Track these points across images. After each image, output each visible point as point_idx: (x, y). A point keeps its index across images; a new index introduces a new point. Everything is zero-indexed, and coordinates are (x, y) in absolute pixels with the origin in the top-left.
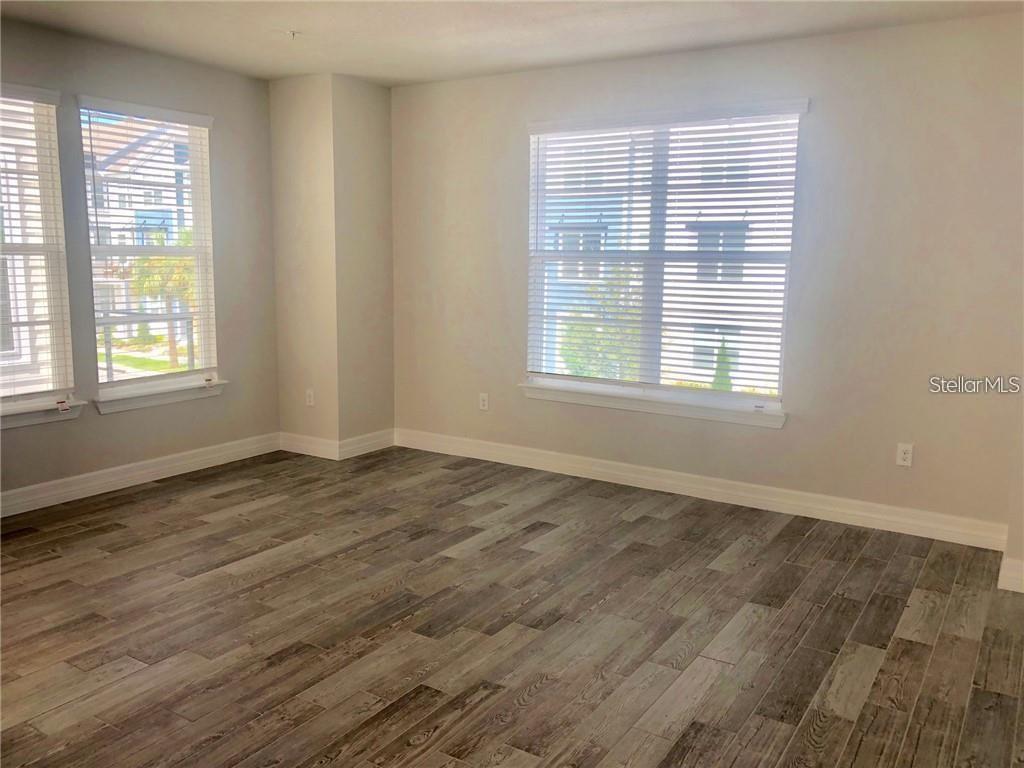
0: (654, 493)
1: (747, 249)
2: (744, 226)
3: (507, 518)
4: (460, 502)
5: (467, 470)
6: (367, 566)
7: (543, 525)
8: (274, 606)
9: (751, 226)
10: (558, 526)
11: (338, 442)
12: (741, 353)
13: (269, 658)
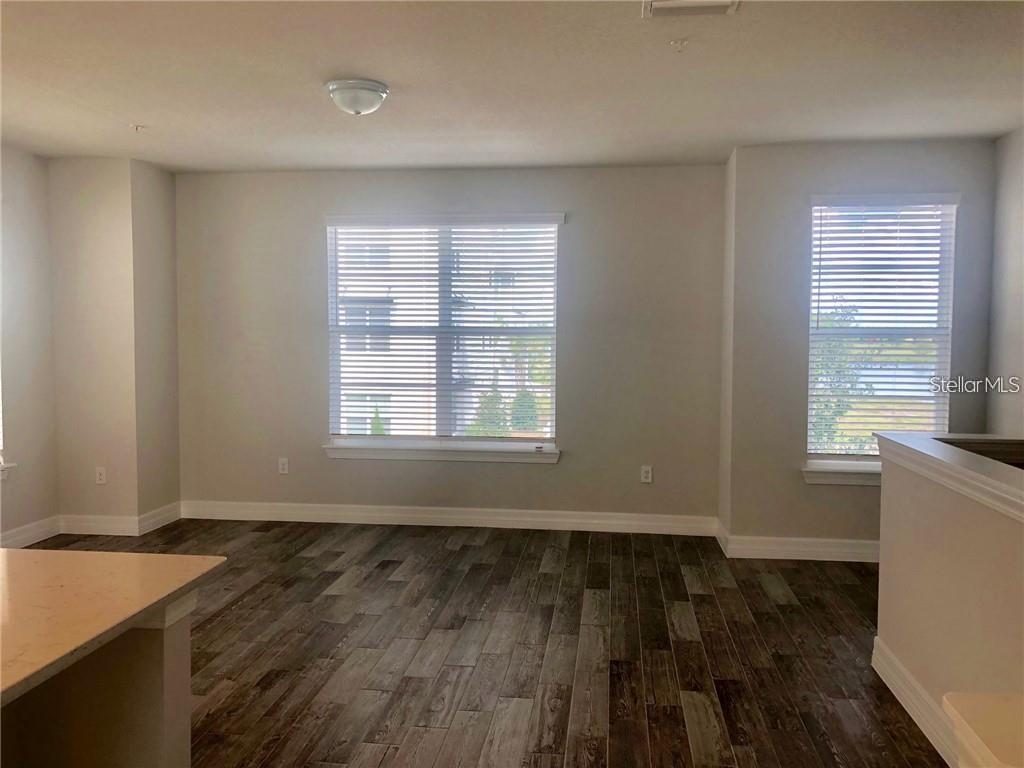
0: (457, 528)
1: (392, 324)
2: (390, 301)
3: (355, 561)
4: (299, 555)
5: (276, 530)
6: (266, 612)
7: (389, 563)
8: (218, 650)
9: (395, 301)
10: (401, 562)
11: (137, 518)
12: (392, 421)
13: (258, 684)
